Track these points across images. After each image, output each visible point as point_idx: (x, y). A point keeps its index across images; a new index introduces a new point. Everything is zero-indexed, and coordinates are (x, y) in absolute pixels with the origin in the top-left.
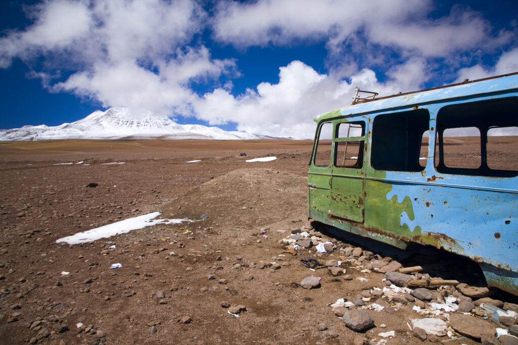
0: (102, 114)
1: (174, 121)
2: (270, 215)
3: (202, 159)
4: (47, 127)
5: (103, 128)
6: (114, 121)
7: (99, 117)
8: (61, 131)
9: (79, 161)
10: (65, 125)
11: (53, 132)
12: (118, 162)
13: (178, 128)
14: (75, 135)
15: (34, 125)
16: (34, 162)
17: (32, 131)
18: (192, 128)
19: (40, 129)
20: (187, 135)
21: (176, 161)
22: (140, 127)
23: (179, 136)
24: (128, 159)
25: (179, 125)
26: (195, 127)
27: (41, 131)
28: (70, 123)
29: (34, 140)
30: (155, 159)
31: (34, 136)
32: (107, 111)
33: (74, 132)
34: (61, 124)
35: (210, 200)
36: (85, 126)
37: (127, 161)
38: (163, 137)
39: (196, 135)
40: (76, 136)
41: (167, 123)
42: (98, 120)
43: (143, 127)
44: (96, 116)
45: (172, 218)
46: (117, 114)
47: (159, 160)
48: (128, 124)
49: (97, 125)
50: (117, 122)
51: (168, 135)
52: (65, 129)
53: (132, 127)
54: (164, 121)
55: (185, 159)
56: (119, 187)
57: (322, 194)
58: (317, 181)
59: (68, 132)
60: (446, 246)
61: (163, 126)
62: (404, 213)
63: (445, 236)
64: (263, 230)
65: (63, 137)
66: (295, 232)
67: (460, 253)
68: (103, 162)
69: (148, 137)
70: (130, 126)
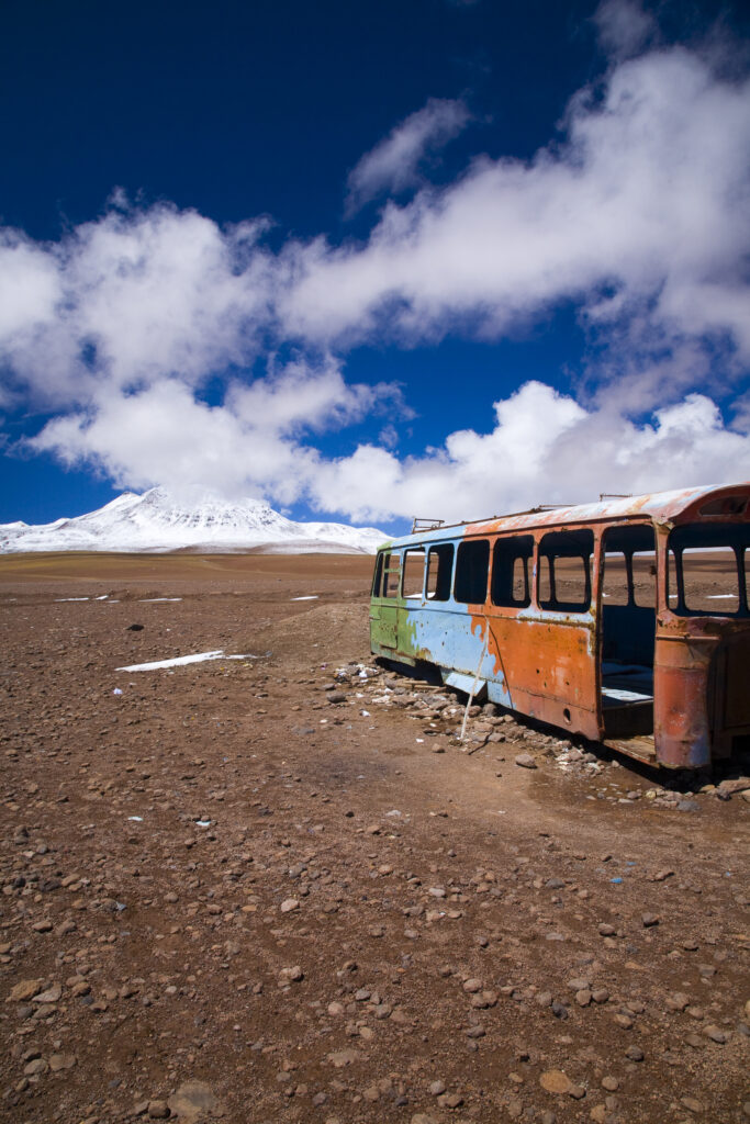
0: (137, 499)
1: (284, 515)
2: (340, 653)
3: (321, 595)
4: (27, 527)
5: (138, 529)
6: (160, 515)
7: (130, 505)
8: (54, 535)
9: (100, 595)
10: (61, 521)
11: (37, 536)
12: (169, 597)
13: (291, 530)
14: (81, 543)
16: (20, 596)
18: (322, 530)
19: (13, 531)
20: (310, 546)
21: (273, 597)
22: (213, 527)
23: (295, 546)
24: (187, 592)
25: (293, 523)
26: (328, 528)
27: (14, 535)
28: (71, 517)
30: (236, 593)
32: (146, 494)
33: (80, 536)
34: (53, 521)
35: (281, 637)
36: (103, 524)
37: (184, 596)
38: (259, 548)
39: (331, 545)
40: (83, 546)
41: (269, 518)
42: (127, 512)
43: (219, 526)
44: (124, 504)
45: (234, 654)
46: (167, 499)
47: (243, 595)
48: (189, 520)
49: (126, 522)
50: (167, 516)
51: (272, 545)
52: (62, 531)
53: (197, 528)
54: (263, 515)
55: (289, 594)
56: (174, 631)
57: (376, 625)
58: (374, 612)
59: (68, 536)
60: (427, 658)
61: (261, 526)
62: (413, 635)
63: (427, 650)
64: (324, 664)
65: (56, 547)
66: (351, 664)
67: (432, 661)
68: (142, 598)
69: (230, 549)
70: (192, 526)
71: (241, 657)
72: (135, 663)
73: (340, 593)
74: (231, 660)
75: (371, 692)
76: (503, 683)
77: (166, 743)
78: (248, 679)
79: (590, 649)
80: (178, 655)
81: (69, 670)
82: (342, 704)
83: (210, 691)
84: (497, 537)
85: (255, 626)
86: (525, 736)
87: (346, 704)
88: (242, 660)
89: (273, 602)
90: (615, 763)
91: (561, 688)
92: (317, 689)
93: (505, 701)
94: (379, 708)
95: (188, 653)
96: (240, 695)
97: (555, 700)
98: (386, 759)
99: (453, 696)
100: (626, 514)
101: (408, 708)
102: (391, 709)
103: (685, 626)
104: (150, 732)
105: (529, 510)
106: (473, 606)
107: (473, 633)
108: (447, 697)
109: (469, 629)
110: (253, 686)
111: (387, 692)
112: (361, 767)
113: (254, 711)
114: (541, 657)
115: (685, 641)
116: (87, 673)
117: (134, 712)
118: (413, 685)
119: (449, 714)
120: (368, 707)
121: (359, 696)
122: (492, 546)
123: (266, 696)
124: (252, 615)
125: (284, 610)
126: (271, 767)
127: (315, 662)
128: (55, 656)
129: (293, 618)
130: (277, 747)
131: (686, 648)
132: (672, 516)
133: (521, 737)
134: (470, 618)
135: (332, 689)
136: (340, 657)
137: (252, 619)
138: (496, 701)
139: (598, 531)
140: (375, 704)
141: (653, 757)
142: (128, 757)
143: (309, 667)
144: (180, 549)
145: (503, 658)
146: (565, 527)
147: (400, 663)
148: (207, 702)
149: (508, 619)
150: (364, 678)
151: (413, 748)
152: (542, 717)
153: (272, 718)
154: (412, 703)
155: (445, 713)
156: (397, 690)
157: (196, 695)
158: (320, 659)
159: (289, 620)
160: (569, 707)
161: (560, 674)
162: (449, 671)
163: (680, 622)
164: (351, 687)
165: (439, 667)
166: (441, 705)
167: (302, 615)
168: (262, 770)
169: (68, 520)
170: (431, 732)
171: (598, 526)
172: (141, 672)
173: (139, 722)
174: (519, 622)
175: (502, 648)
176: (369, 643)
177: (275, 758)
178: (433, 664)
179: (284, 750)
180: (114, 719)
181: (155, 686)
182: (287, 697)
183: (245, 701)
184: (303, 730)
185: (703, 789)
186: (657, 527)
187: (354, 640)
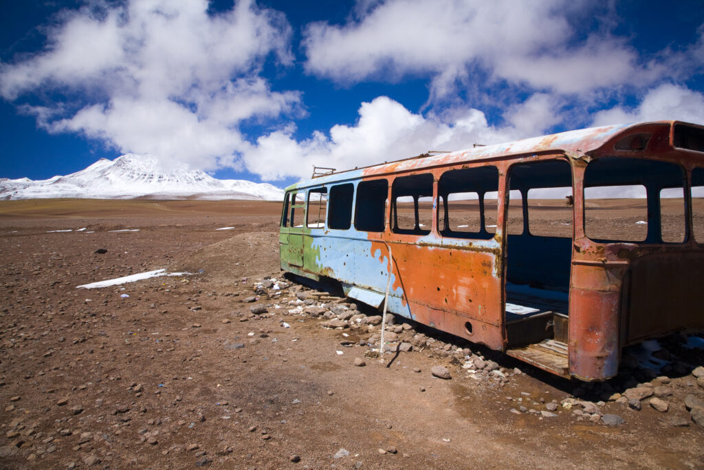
0: (110, 163)
1: (210, 175)
2: (257, 270)
3: (236, 226)
4: (31, 181)
5: (111, 183)
6: (126, 174)
7: (106, 167)
8: (51, 187)
9: (80, 228)
10: (56, 178)
11: (39, 188)
12: (130, 229)
13: (215, 184)
14: (70, 192)
15: (12, 178)
16: (20, 229)
17: (8, 186)
18: (235, 185)
19: (21, 184)
20: (227, 195)
21: (203, 228)
22: (162, 182)
23: (217, 195)
24: (144, 225)
25: (216, 180)
26: (239, 183)
27: (22, 187)
28: (64, 175)
29: (12, 199)
30: (178, 225)
31: (12, 193)
32: (116, 160)
33: (69, 188)
34: (50, 177)
35: (210, 258)
36: (86, 180)
37: (141, 228)
38: (194, 196)
39: (241, 194)
40: (72, 195)
41: (200, 177)
42: (103, 172)
43: (167, 182)
44: (101, 166)
45: (175, 272)
46: (131, 164)
47: (183, 227)
48: (146, 177)
49: (102, 179)
50: (131, 175)
51: (202, 194)
52: (56, 184)
53: (151, 183)
54: (196, 174)
55: (215, 225)
56: (130, 253)
57: (285, 248)
58: (283, 239)
59: (61, 188)
60: (330, 275)
61: (195, 182)
62: (317, 257)
63: (330, 268)
64: (245, 278)
65: (54, 195)
66: (266, 278)
67: (334, 277)
68: (111, 229)
69: (175, 197)
70: (148, 181)
71: (179, 274)
72: (94, 281)
73: (250, 225)
74: (172, 277)
75: (286, 304)
76: (402, 297)
77: (105, 365)
78: (185, 293)
79: (495, 271)
80: (131, 273)
81: (37, 289)
82: (264, 315)
83: (152, 305)
84: (395, 176)
85: (190, 249)
86: (428, 344)
87: (267, 314)
88: (181, 276)
89: (203, 231)
90: (517, 371)
91: (463, 304)
92: (241, 301)
93: (404, 312)
94: (295, 319)
95: (139, 271)
96: (178, 309)
97: (456, 314)
98: (314, 375)
99: (353, 305)
100: (534, 151)
101: (320, 318)
102: (306, 320)
103: (603, 252)
104: (92, 352)
105: (419, 155)
106: (373, 233)
107: (373, 256)
108: (348, 306)
109: (369, 253)
110: (189, 299)
111: (300, 303)
112: (294, 387)
113: (190, 325)
114: (442, 277)
115: (603, 266)
116: (52, 291)
117: (83, 330)
118: (319, 296)
119: (356, 322)
120: (286, 317)
121: (277, 307)
122: (390, 184)
123: (200, 309)
124: (188, 241)
125: (211, 237)
126: (206, 391)
127: (237, 277)
128: (29, 276)
129: (219, 243)
130: (212, 365)
131: (604, 272)
132: (589, 150)
133: (424, 345)
134: (370, 243)
135: (254, 301)
136: (256, 273)
137: (189, 244)
138: (395, 312)
139: (503, 168)
140: (292, 315)
141: (567, 370)
142: (65, 385)
143: (232, 281)
144: (141, 197)
145: (402, 277)
146: (466, 165)
147: (306, 278)
148: (149, 316)
149: (408, 244)
150: (277, 290)
151: (335, 361)
152: (442, 328)
153: (206, 331)
154: (322, 313)
155: (352, 323)
156: (308, 301)
157: (140, 310)
158: (241, 275)
159: (217, 245)
160: (470, 321)
161: (462, 293)
162: (349, 286)
163: (598, 248)
164: (268, 299)
165: (341, 282)
166: (348, 315)
167: (226, 240)
168: (198, 396)
169: (61, 177)
170: (348, 344)
171: (503, 162)
172: (98, 289)
173: (84, 341)
174: (419, 247)
175: (402, 269)
176: (278, 261)
177: (210, 379)
178: (336, 280)
179: (218, 368)
180: (61, 339)
181: (107, 302)
182: (217, 309)
183: (182, 313)
184: (234, 346)
185: (611, 398)
186: (572, 160)
187: (266, 260)
